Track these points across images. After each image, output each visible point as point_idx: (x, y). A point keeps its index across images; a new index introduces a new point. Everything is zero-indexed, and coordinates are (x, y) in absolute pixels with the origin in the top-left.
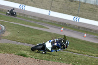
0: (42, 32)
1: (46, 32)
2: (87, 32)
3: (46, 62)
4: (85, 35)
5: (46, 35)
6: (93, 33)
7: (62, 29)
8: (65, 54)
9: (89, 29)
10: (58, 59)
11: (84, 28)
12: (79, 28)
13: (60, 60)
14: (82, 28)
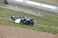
0: (5, 9)
1: (7, 9)
2: (31, 9)
3: (7, 26)
4: (30, 11)
5: (7, 11)
6: (34, 10)
7: (16, 7)
9: (32, 7)
10: (14, 25)
11: (30, 7)
12: (27, 6)
13: (15, 25)
14: (28, 6)
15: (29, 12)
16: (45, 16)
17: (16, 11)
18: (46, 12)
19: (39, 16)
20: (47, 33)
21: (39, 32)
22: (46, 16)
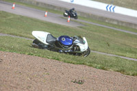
4: (46, 14)
6: (57, 11)
8: (18, 41)
10: (9, 48)
11: (45, 4)
13: (11, 49)
15: (45, 16)
16: (81, 27)
17: (14, 15)
18: (84, 18)
19: (68, 27)
20: (87, 67)
21: (66, 64)
22: (84, 27)
